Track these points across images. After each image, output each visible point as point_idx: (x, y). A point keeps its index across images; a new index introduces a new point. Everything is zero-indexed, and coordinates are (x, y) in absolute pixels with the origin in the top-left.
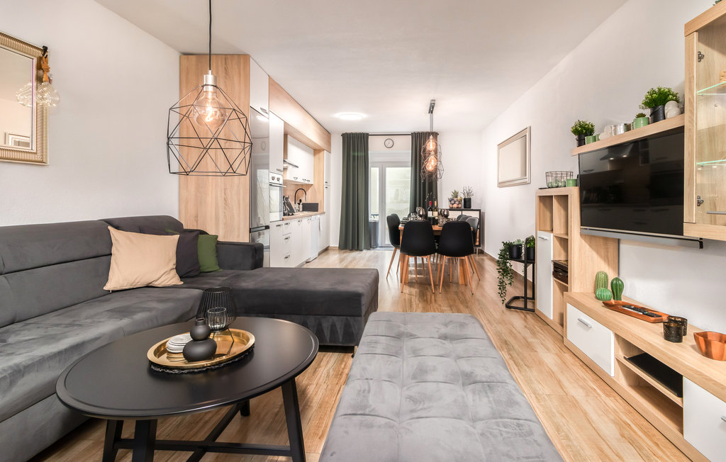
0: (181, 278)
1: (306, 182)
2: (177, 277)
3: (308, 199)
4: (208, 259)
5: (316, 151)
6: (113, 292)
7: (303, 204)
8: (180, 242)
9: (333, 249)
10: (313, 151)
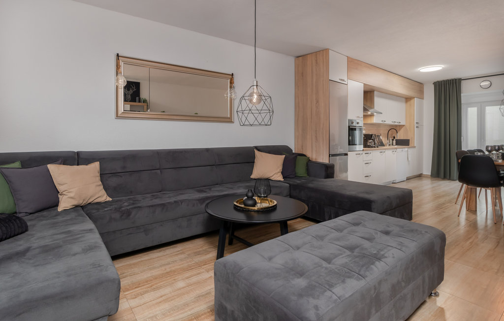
0: (284, 178)
1: (396, 124)
2: (282, 176)
3: (400, 136)
4: (301, 170)
5: (408, 99)
6: (254, 179)
7: (396, 140)
8: (285, 159)
9: (426, 176)
10: (404, 100)
